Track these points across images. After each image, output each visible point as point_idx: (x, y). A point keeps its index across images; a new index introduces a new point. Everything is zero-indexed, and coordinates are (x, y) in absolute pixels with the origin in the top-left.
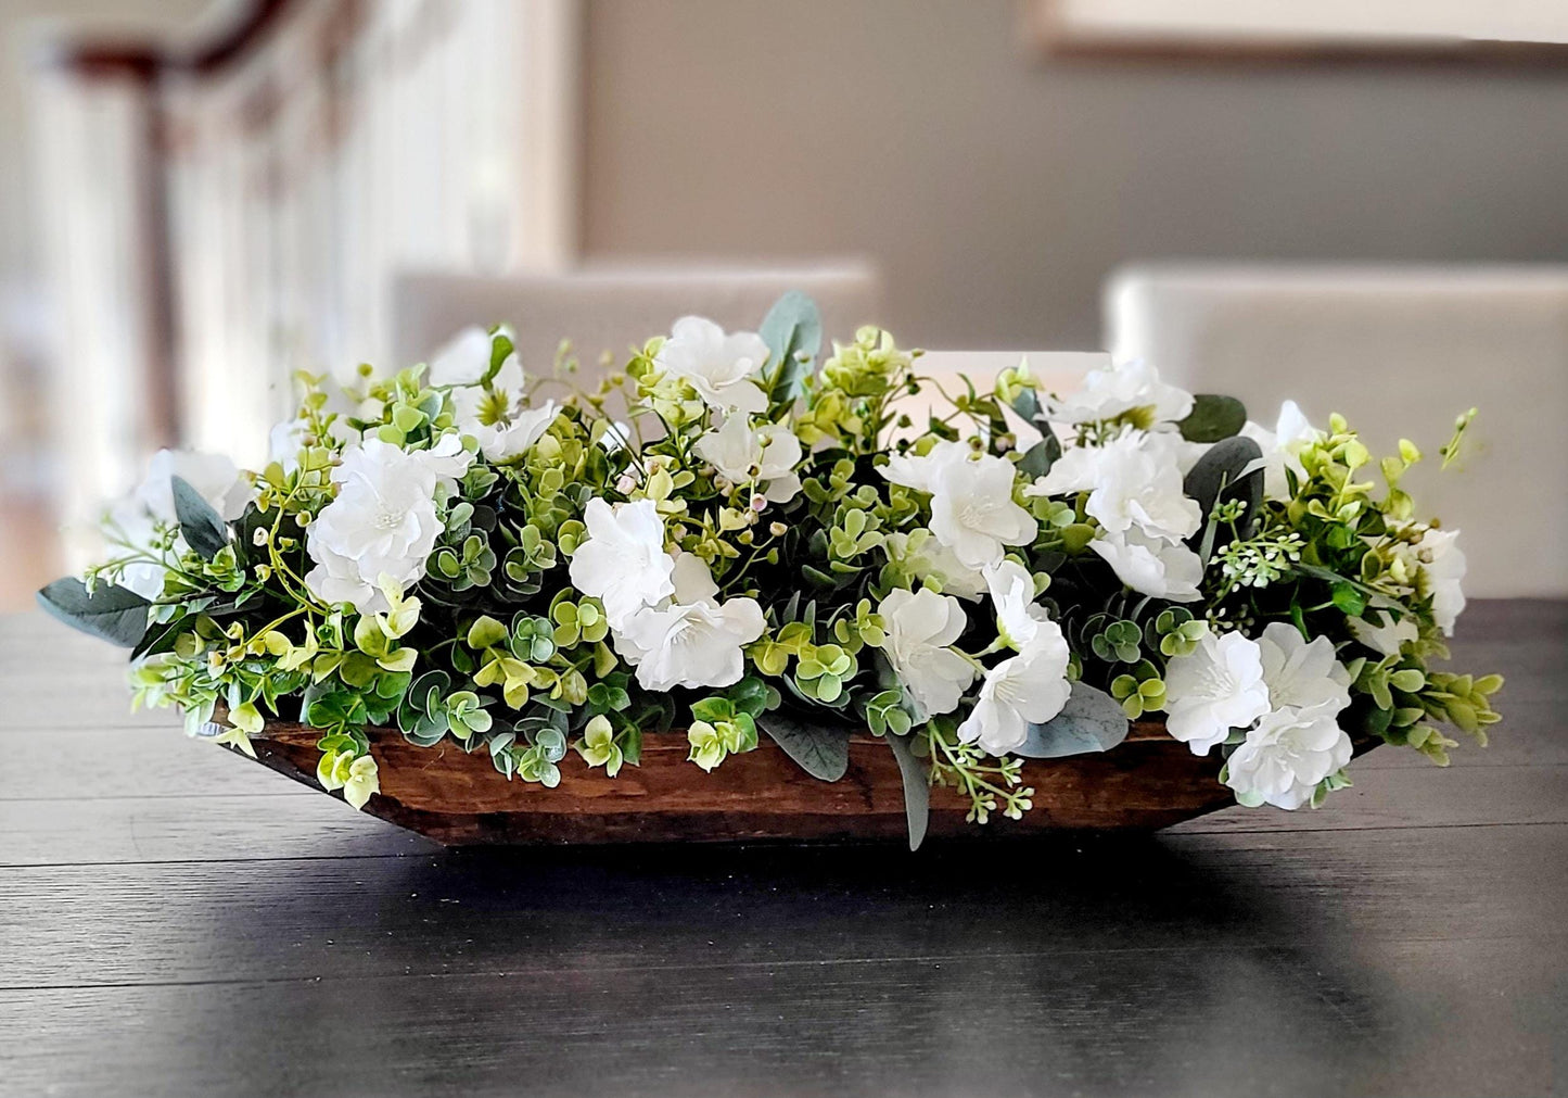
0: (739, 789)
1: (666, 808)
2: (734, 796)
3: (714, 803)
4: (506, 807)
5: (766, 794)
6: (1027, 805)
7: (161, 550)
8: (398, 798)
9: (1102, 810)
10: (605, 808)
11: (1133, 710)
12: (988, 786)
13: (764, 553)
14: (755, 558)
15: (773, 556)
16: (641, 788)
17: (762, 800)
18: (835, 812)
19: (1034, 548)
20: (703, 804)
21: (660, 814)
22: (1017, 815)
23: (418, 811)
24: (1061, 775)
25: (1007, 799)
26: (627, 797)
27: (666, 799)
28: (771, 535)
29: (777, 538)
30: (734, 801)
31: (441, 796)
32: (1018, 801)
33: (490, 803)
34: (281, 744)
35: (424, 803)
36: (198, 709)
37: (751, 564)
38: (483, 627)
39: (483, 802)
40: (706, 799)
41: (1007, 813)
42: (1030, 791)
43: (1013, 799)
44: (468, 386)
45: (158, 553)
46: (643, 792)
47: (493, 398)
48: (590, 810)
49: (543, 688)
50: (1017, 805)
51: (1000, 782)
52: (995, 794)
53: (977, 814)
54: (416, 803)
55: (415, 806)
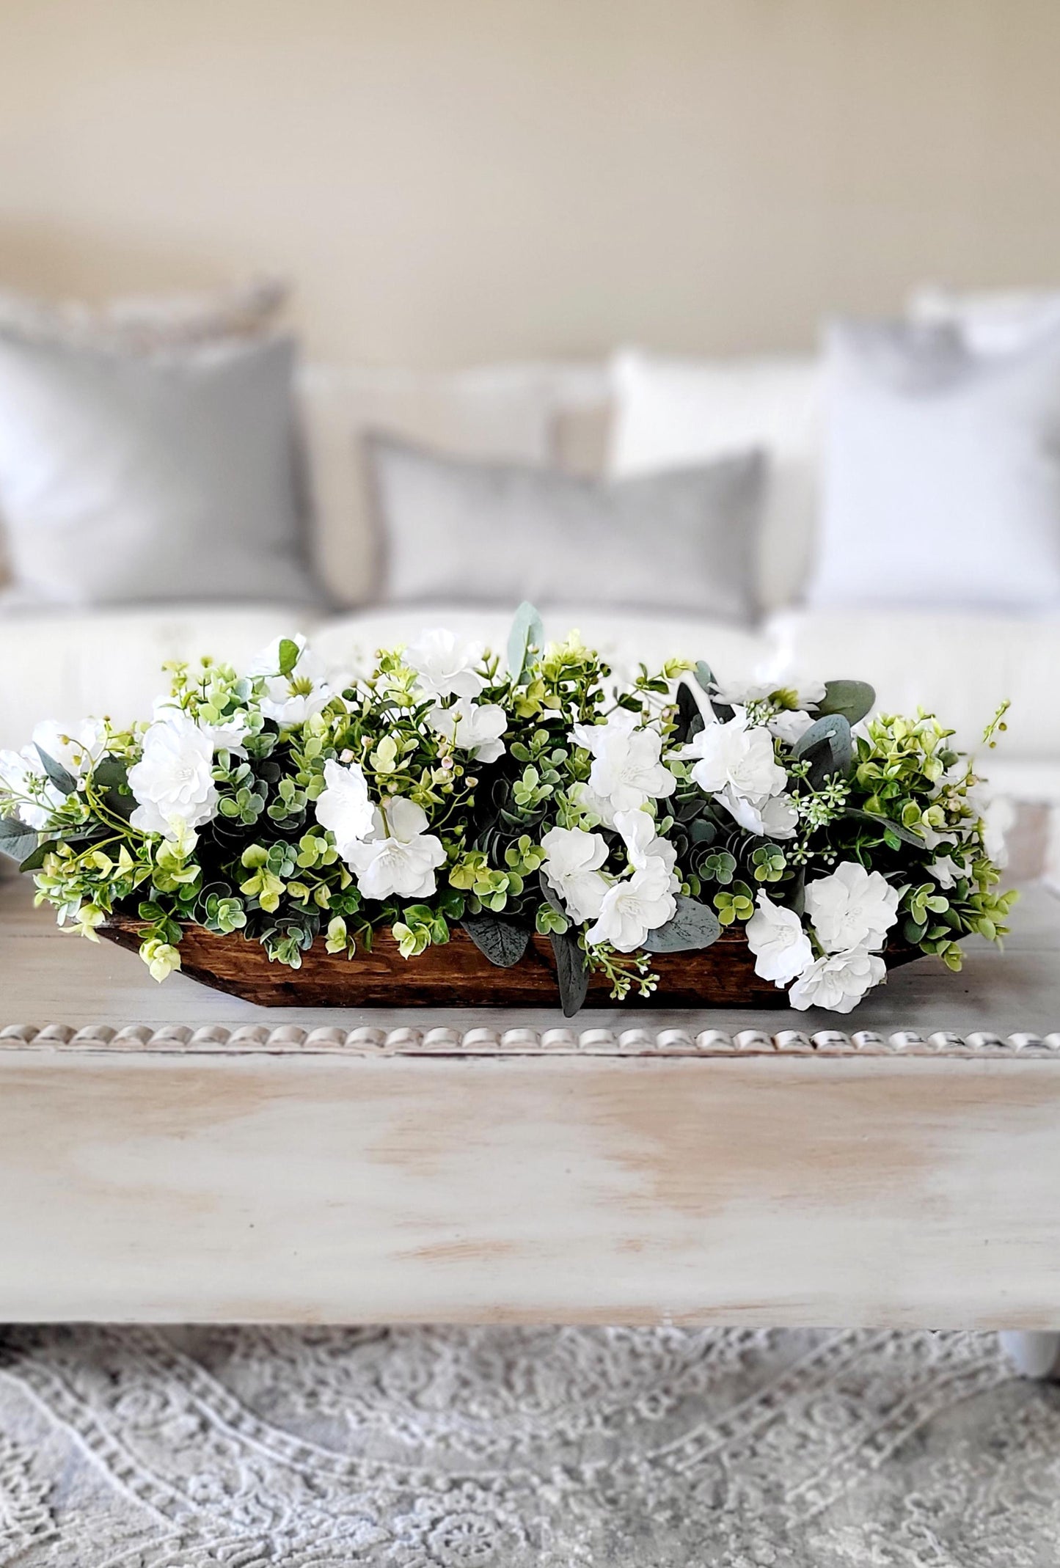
0: (460, 970)
1: (407, 982)
2: (456, 975)
3: (443, 980)
4: (291, 980)
5: (480, 974)
6: (654, 987)
7: (34, 794)
8: (213, 972)
9: (734, 990)
10: (362, 981)
11: (727, 918)
12: (625, 973)
13: (465, 798)
14: (457, 803)
15: (471, 801)
16: (388, 968)
17: (479, 978)
18: (532, 988)
19: (677, 798)
20: (434, 980)
21: (404, 986)
22: (647, 994)
23: (228, 980)
24: (697, 965)
25: (640, 983)
26: (378, 974)
27: (407, 976)
28: (467, 787)
29: (471, 789)
30: (457, 978)
31: (242, 970)
32: (648, 984)
33: (279, 975)
34: (123, 932)
35: (231, 975)
36: (66, 906)
37: (455, 807)
38: (252, 852)
39: (273, 976)
40: (436, 977)
41: (641, 993)
42: (657, 978)
43: (644, 983)
44: (273, 677)
45: (32, 796)
46: (389, 970)
47: (294, 684)
48: (353, 982)
49: (298, 896)
50: (648, 988)
51: (635, 971)
52: (631, 979)
53: (617, 993)
54: (227, 975)
55: (226, 978)
